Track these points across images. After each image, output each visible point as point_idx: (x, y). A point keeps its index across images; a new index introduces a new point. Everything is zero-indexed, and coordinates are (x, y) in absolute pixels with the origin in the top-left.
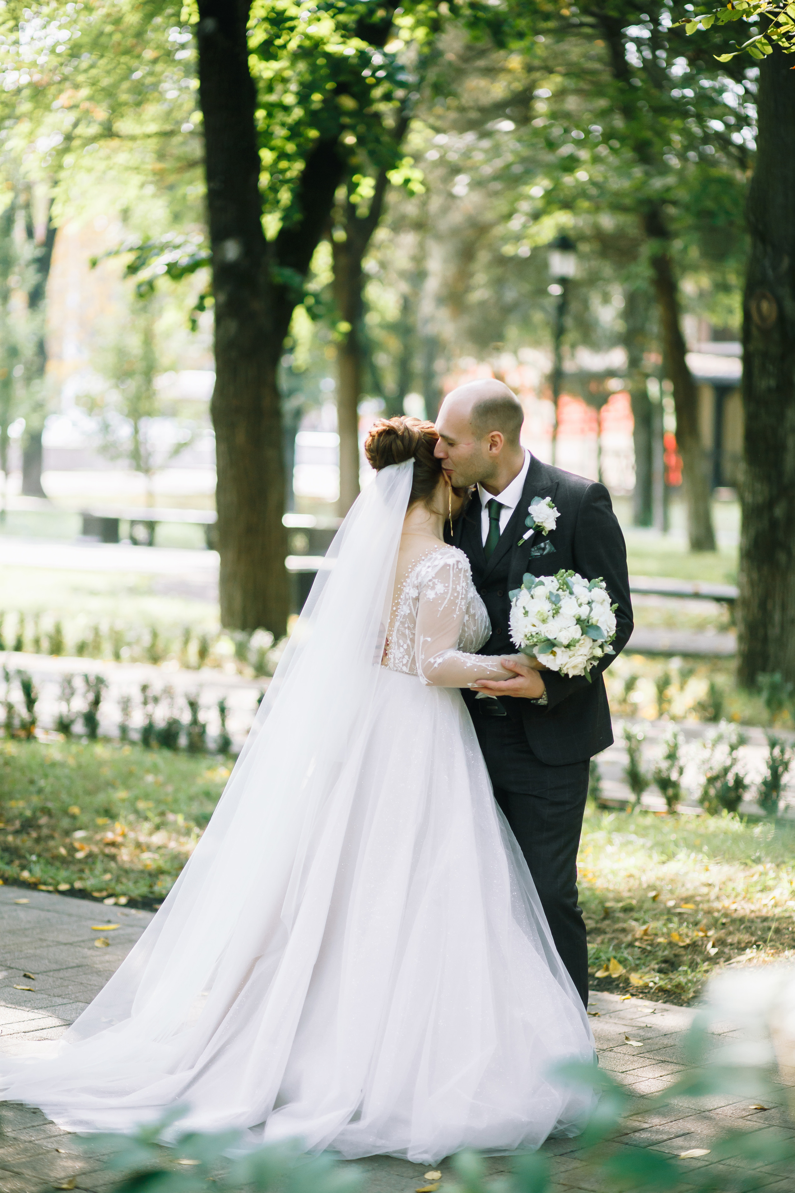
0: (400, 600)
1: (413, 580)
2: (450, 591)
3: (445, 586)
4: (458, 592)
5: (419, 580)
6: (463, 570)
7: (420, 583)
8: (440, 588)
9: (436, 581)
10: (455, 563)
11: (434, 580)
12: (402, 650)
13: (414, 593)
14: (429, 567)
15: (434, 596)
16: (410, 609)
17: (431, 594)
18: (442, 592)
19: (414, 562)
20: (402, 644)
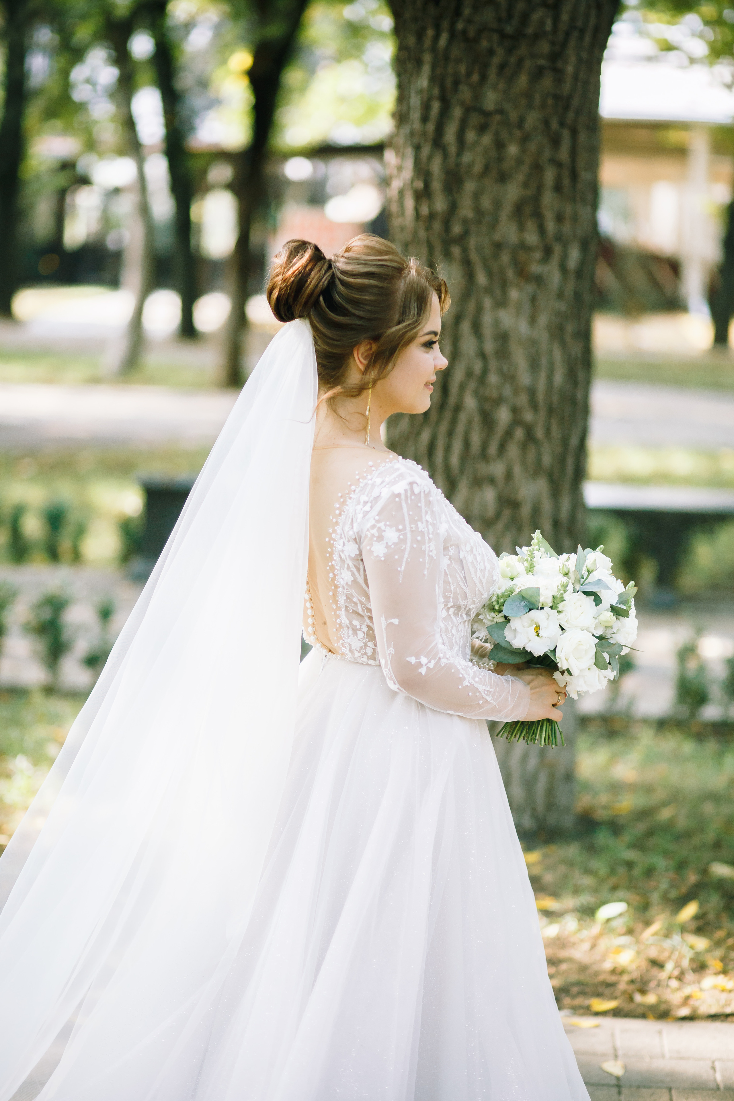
0: (333, 562)
1: (347, 529)
2: (409, 535)
3: (398, 530)
4: (422, 532)
5: (355, 529)
6: (422, 495)
7: (358, 533)
8: (391, 535)
9: (381, 525)
10: (408, 487)
11: (379, 525)
12: (360, 635)
13: (352, 550)
14: (366, 503)
15: (386, 551)
16: (353, 575)
17: (379, 550)
18: (396, 540)
19: (341, 497)
20: (358, 627)
